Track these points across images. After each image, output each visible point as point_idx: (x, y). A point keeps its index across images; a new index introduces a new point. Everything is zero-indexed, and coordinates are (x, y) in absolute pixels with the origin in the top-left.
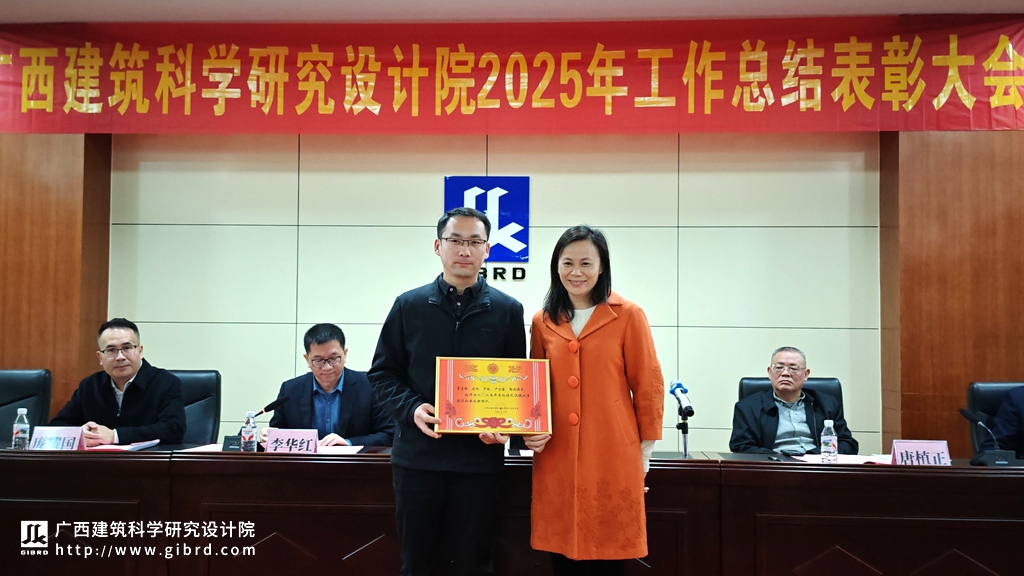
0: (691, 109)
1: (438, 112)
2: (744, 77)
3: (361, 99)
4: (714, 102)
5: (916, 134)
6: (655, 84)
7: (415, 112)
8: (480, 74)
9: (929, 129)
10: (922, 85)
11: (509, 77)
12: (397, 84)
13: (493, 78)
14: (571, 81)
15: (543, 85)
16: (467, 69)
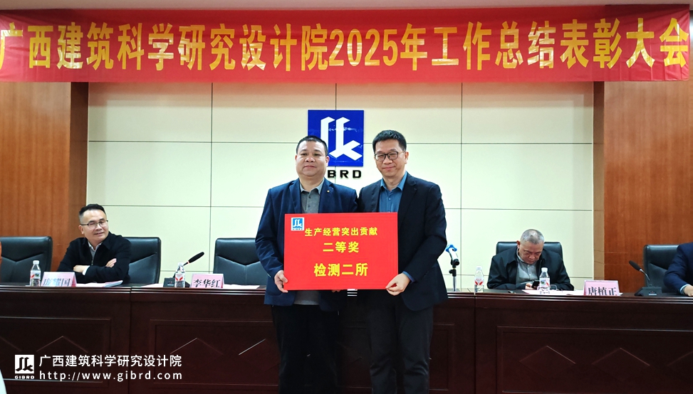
0: (469, 67)
1: (303, 68)
2: (504, 45)
3: (252, 59)
4: (483, 62)
5: (616, 84)
6: (445, 50)
7: (288, 68)
8: (331, 44)
9: (624, 80)
10: (619, 51)
11: (350, 45)
12: (276, 50)
13: (339, 46)
14: (390, 48)
15: (373, 50)
16: (322, 40)
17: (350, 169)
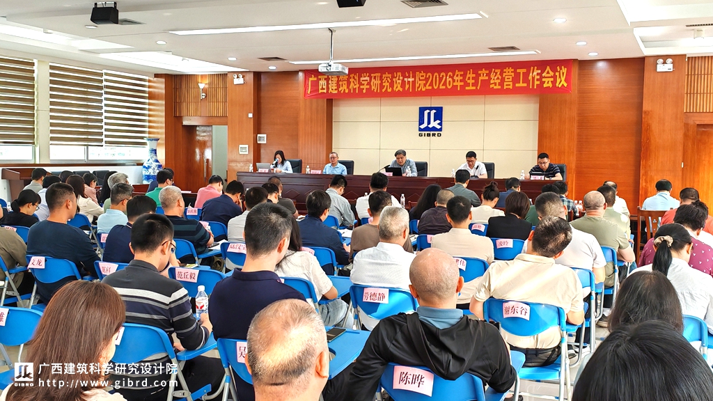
17: (436, 133)
